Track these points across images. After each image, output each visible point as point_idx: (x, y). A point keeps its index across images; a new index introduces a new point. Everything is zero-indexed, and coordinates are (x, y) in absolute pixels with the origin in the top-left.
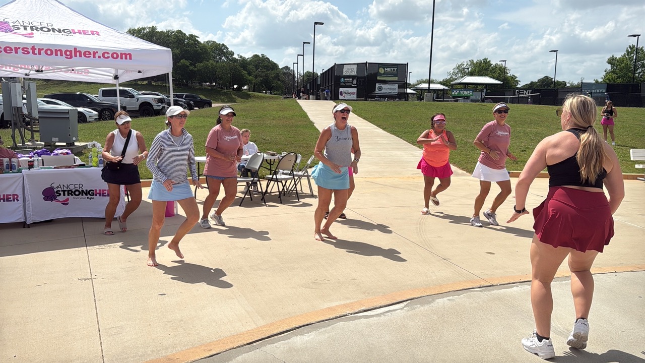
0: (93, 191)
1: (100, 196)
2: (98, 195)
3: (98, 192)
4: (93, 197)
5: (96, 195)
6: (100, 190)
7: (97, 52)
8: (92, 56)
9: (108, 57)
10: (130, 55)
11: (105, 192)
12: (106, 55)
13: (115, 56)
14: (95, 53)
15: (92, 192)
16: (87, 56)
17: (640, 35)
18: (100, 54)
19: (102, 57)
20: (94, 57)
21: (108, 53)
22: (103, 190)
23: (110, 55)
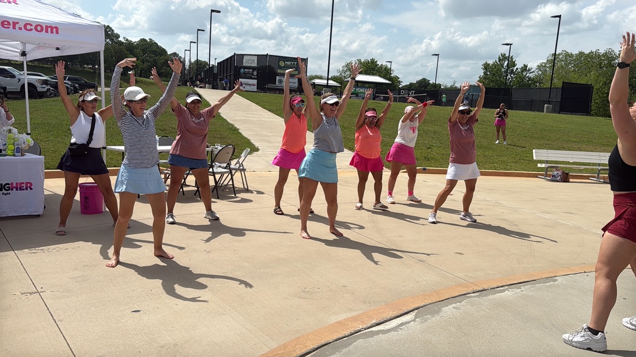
0: (9, 184)
1: (17, 190)
2: (14, 189)
3: (15, 185)
4: (8, 192)
5: (12, 190)
6: (17, 184)
7: (18, 23)
8: (11, 27)
9: (31, 30)
10: (57, 28)
11: (22, 185)
12: (29, 27)
13: (39, 28)
14: (15, 24)
15: (8, 186)
16: (5, 26)
17: (512, 44)
18: (21, 25)
19: (23, 28)
20: (14, 28)
21: (31, 25)
22: (21, 183)
23: (33, 27)
